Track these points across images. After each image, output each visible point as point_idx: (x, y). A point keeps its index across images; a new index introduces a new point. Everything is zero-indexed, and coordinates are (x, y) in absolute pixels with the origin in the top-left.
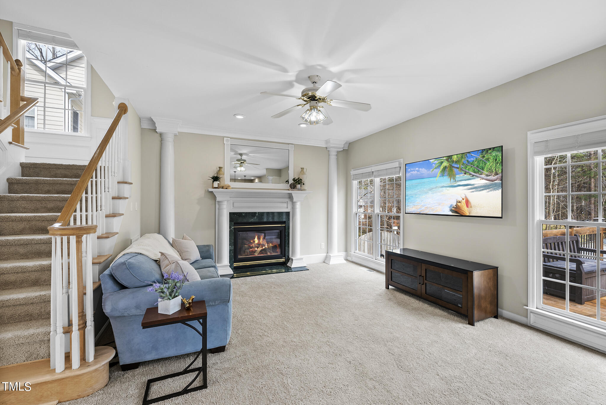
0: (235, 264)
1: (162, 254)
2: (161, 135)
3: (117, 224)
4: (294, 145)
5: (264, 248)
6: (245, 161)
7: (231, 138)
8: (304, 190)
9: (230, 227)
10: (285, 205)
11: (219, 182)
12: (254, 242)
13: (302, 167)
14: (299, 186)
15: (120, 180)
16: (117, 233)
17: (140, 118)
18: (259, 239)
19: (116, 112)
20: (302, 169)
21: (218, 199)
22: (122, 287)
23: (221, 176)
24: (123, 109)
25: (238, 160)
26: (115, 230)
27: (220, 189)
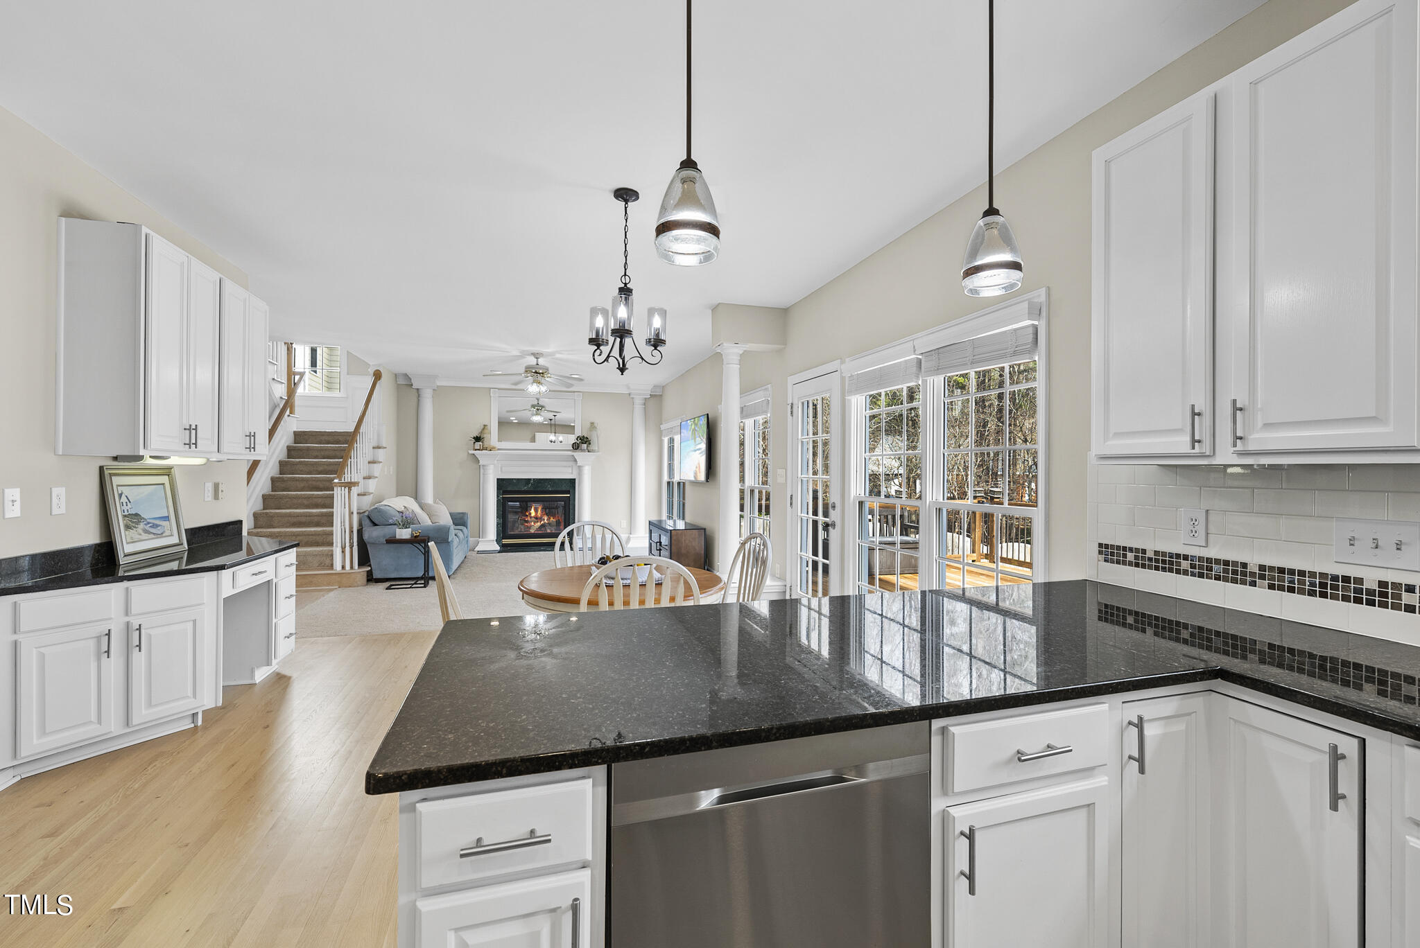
0: (505, 541)
1: (405, 507)
2: (418, 389)
3: (372, 486)
4: (581, 394)
5: (542, 522)
6: (543, 407)
7: (499, 389)
8: (593, 451)
9: (498, 496)
10: (570, 470)
11: (481, 443)
12: (530, 514)
13: (592, 421)
14: (585, 446)
15: (375, 445)
16: (372, 493)
17: (396, 375)
18: (536, 511)
19: (370, 380)
20: (592, 423)
21: (481, 463)
22: (375, 525)
23: (485, 436)
24: (378, 376)
25: (533, 406)
26: (371, 491)
27: (484, 451)
